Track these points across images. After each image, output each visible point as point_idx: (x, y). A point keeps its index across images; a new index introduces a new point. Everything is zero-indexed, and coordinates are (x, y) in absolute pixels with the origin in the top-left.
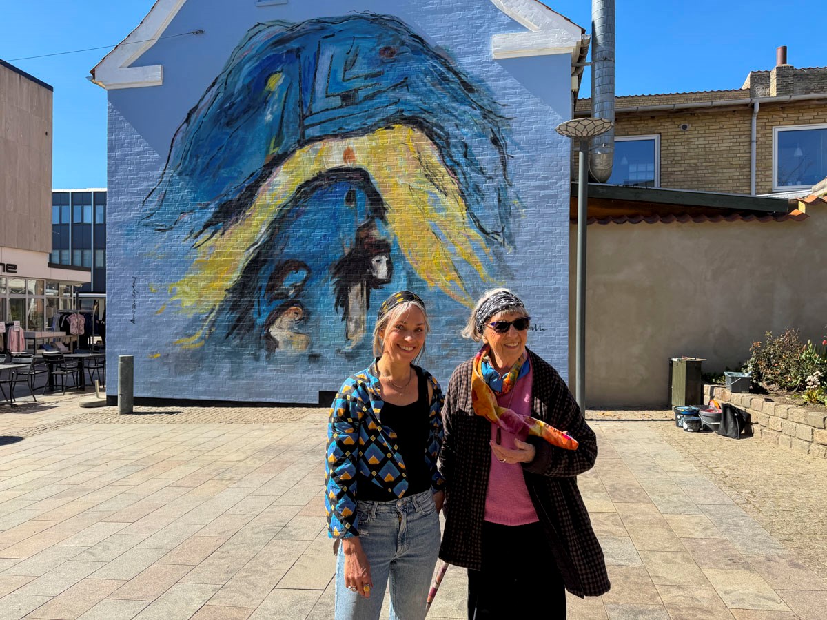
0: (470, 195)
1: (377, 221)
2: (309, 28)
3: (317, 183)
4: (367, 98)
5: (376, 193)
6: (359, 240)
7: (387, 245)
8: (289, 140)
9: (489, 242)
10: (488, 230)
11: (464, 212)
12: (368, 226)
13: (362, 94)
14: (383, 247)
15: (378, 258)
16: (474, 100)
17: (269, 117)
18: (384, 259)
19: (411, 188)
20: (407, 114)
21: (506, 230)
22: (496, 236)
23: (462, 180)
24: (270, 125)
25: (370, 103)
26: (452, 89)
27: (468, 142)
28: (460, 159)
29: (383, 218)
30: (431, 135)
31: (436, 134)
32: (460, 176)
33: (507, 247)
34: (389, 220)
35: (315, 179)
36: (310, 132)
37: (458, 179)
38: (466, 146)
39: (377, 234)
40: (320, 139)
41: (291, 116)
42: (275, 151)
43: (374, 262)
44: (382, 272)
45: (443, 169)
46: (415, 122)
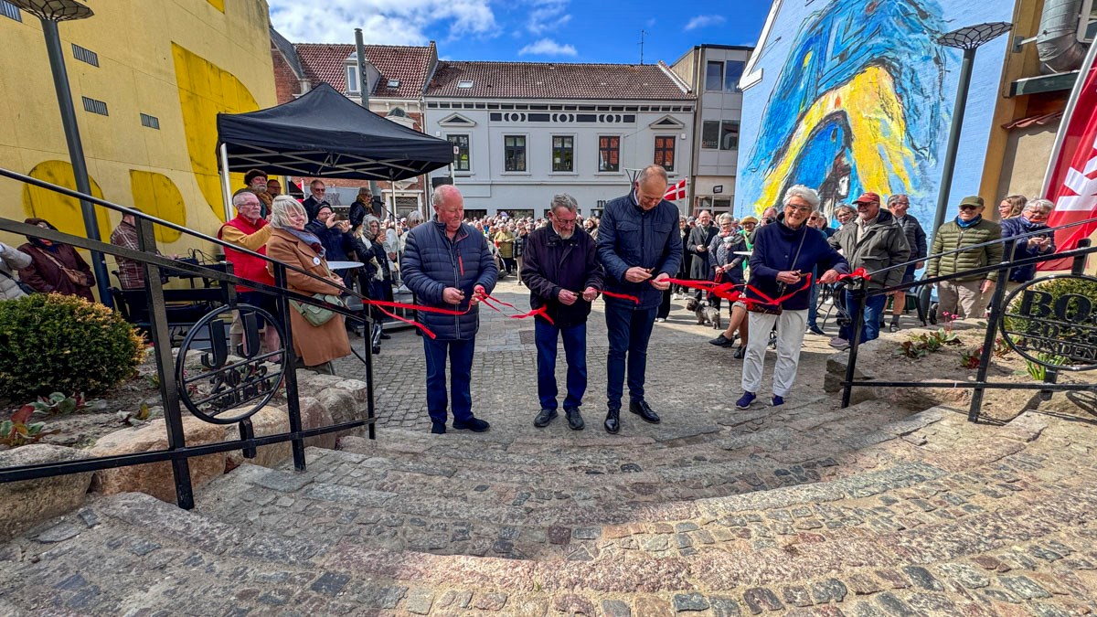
0: (910, 116)
1: (847, 148)
2: (829, 9)
3: (819, 127)
4: (855, 52)
5: (849, 129)
6: (835, 166)
7: (850, 169)
8: (809, 100)
9: (918, 158)
10: (918, 146)
11: (903, 133)
12: (841, 155)
13: (851, 50)
14: (847, 171)
15: (843, 178)
16: (926, 25)
17: (802, 86)
18: (846, 179)
19: (870, 119)
20: (876, 57)
21: (932, 145)
22: (923, 151)
23: (906, 105)
24: (802, 92)
25: (855, 56)
26: (911, 21)
27: (916, 68)
28: (907, 84)
29: (850, 147)
30: (889, 68)
31: (894, 67)
32: (905, 100)
33: (930, 160)
34: (853, 147)
35: (818, 124)
36: (822, 90)
37: (903, 104)
38: (913, 72)
39: (845, 161)
40: (824, 94)
41: (813, 82)
42: (802, 109)
43: (840, 183)
44: (843, 191)
45: (893, 97)
46: (880, 62)
